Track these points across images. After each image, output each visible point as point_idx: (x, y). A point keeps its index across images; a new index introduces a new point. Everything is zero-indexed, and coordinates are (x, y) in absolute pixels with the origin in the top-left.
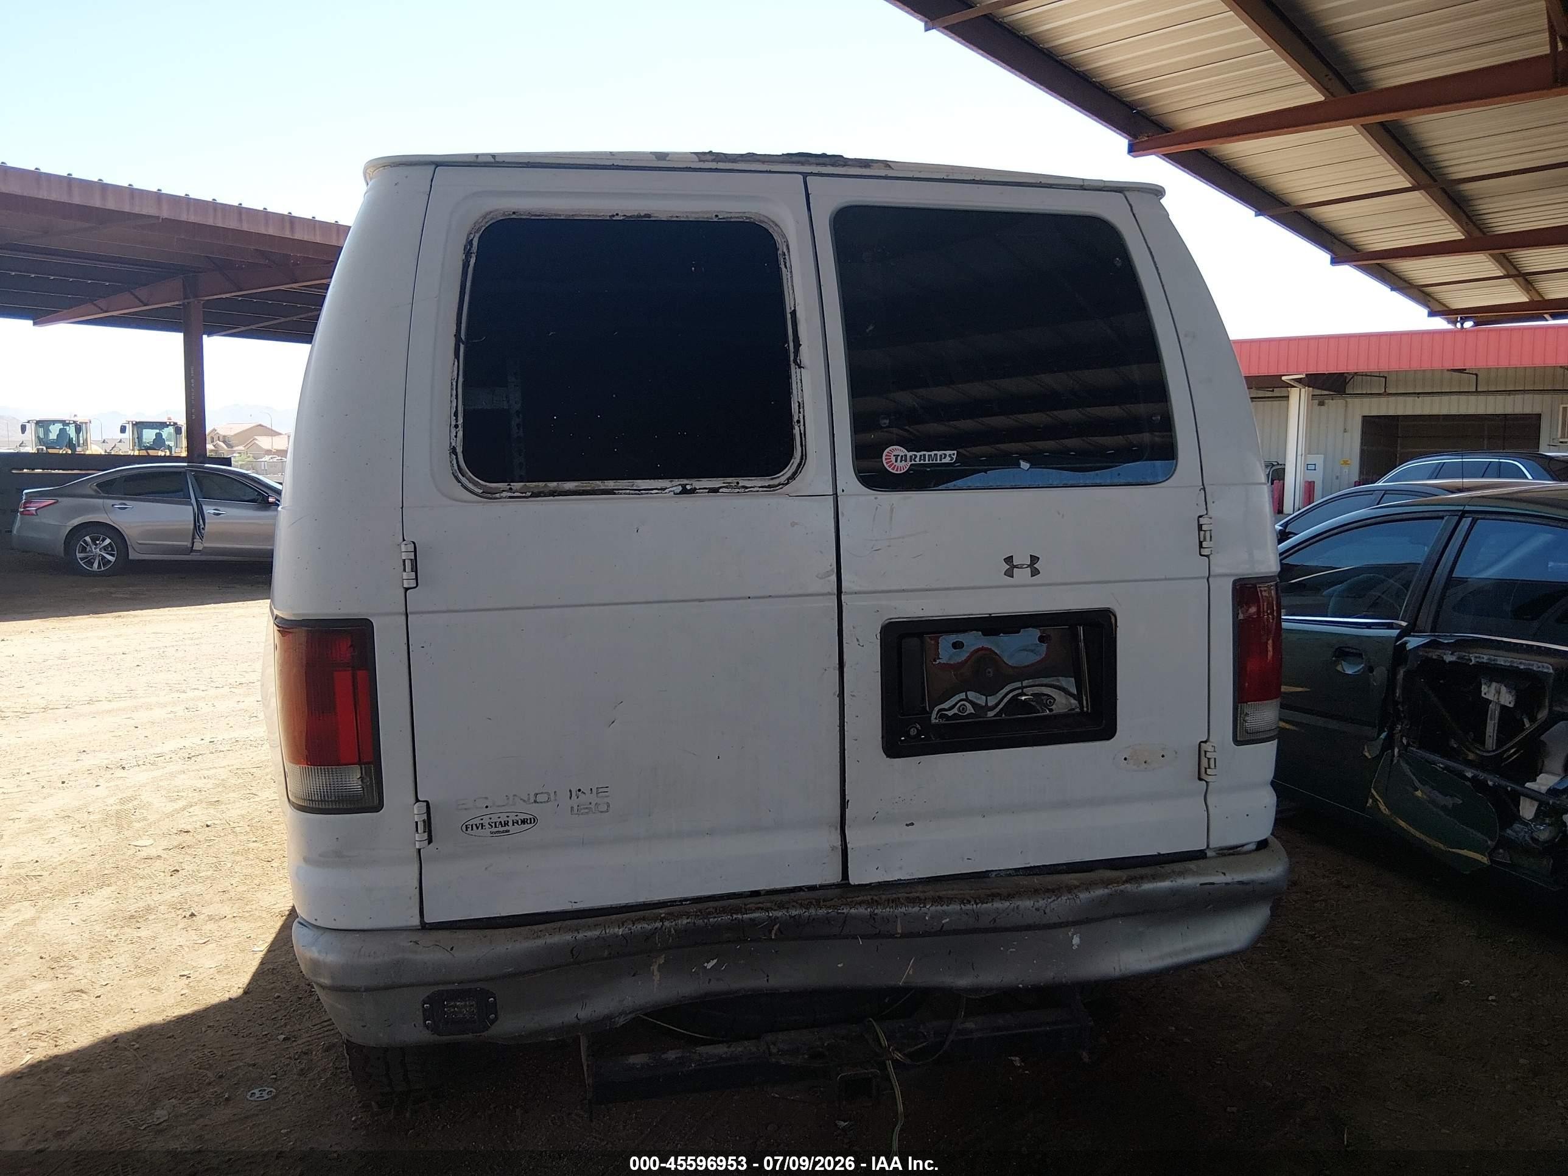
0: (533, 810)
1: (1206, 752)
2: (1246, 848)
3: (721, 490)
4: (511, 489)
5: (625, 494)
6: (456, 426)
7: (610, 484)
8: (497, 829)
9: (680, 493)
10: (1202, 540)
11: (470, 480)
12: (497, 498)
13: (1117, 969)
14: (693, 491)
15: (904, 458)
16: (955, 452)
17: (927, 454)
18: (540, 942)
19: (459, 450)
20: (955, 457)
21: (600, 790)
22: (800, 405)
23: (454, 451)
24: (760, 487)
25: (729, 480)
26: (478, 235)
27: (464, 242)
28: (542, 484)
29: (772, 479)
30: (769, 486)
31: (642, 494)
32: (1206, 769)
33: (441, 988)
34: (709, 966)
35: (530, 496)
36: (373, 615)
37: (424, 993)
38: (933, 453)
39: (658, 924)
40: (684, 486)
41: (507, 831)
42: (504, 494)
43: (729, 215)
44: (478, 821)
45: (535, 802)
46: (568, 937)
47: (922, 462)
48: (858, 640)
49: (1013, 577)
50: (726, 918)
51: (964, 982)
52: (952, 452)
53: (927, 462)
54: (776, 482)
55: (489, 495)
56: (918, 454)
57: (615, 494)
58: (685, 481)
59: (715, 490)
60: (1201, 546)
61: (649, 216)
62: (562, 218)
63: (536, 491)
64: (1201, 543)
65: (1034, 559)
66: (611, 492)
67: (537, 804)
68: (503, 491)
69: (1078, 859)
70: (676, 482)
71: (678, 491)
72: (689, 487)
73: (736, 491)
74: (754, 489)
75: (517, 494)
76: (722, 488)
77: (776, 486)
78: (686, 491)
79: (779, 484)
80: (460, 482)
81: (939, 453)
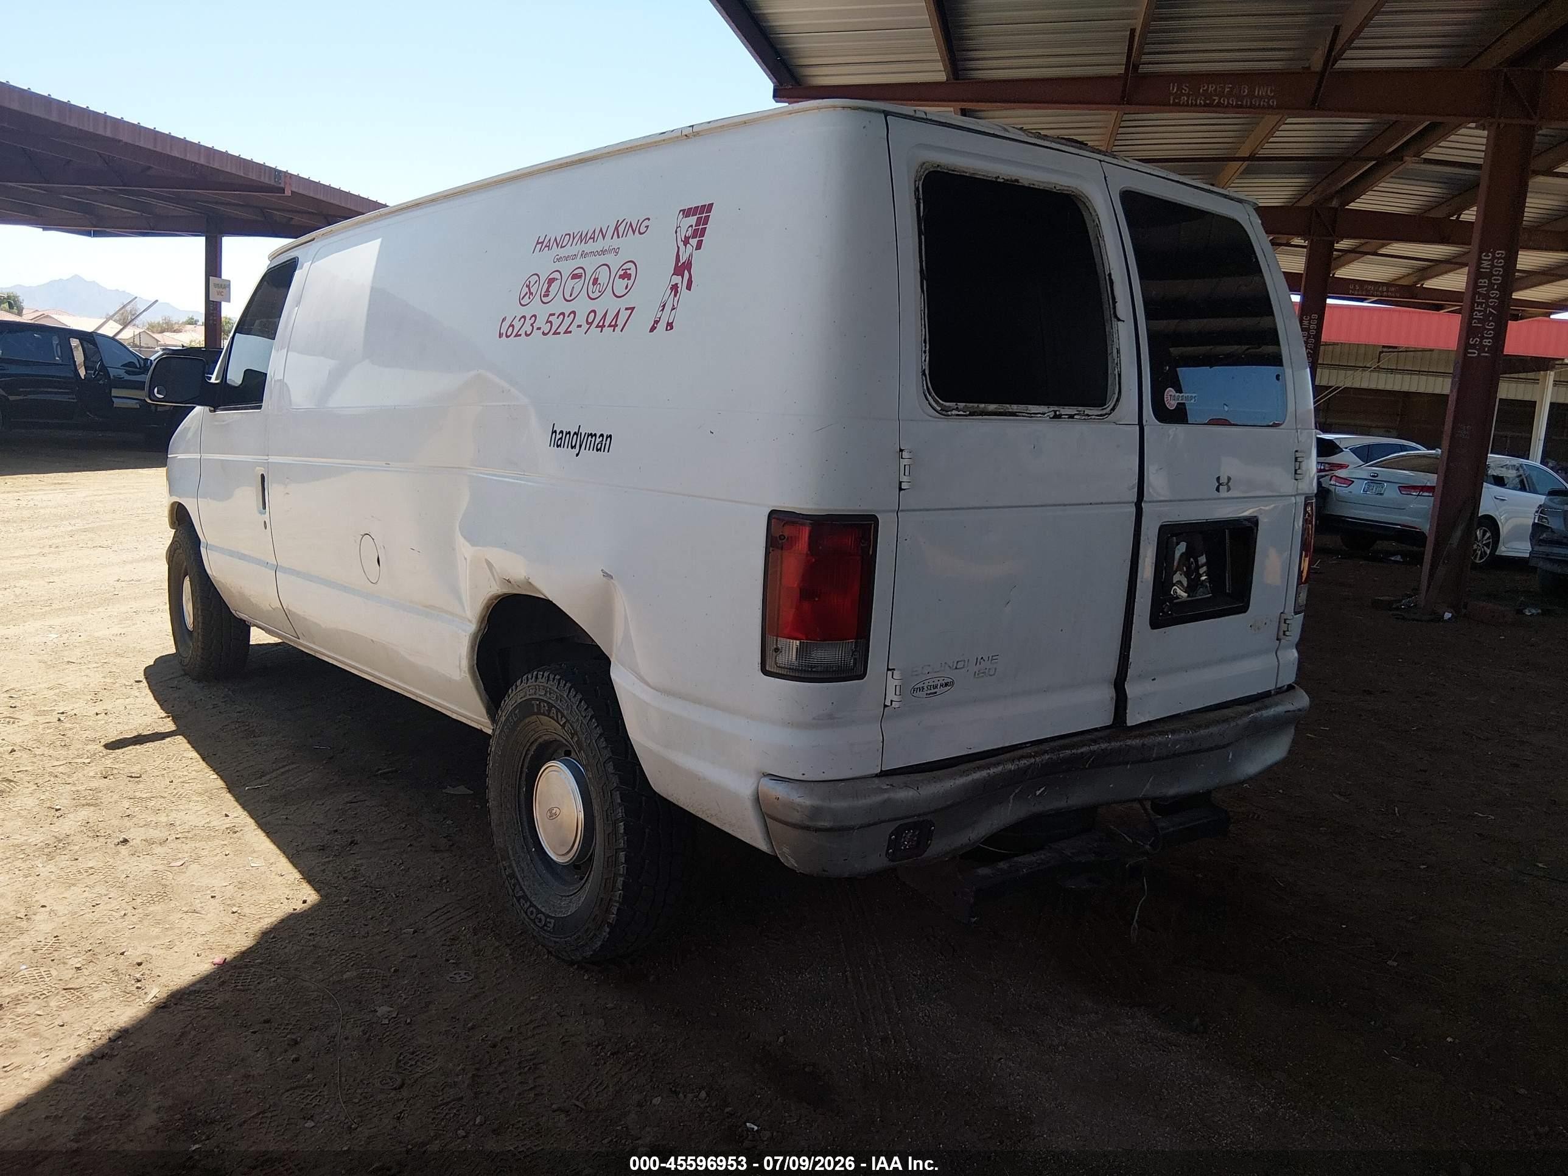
0: (952, 675)
1: (1285, 620)
2: (1285, 688)
3: (1075, 417)
4: (957, 408)
5: (1023, 416)
6: (925, 352)
7: (1015, 408)
8: (931, 691)
9: (1053, 418)
10: (1297, 468)
11: (933, 398)
12: (949, 416)
14: (1059, 417)
15: (1174, 398)
17: (1185, 395)
18: (970, 778)
19: (927, 372)
21: (994, 658)
22: (1118, 352)
23: (924, 373)
24: (1096, 415)
25: (1080, 408)
26: (921, 183)
27: (913, 189)
28: (976, 405)
29: (1102, 410)
30: (1101, 415)
31: (1032, 417)
32: (1284, 632)
33: (902, 822)
34: (1038, 793)
35: (969, 415)
36: (878, 512)
37: (892, 827)
39: (1033, 760)
40: (1055, 412)
41: (936, 693)
42: (954, 412)
43: (1062, 188)
44: (920, 685)
45: (956, 668)
46: (984, 773)
49: (1219, 492)
50: (1068, 752)
51: (1172, 792)
54: (1104, 412)
55: (944, 412)
56: (1180, 396)
57: (1017, 416)
58: (1056, 408)
59: (1071, 417)
60: (1296, 473)
61: (1017, 181)
62: (967, 175)
63: (972, 410)
64: (1296, 470)
66: (1013, 414)
67: (958, 670)
68: (953, 409)
70: (1052, 408)
71: (1051, 416)
72: (1058, 413)
73: (1083, 418)
74: (1093, 417)
75: (961, 413)
76: (1076, 414)
77: (1104, 415)
78: (1057, 417)
79: (1106, 414)
80: (927, 400)
81: (1190, 395)
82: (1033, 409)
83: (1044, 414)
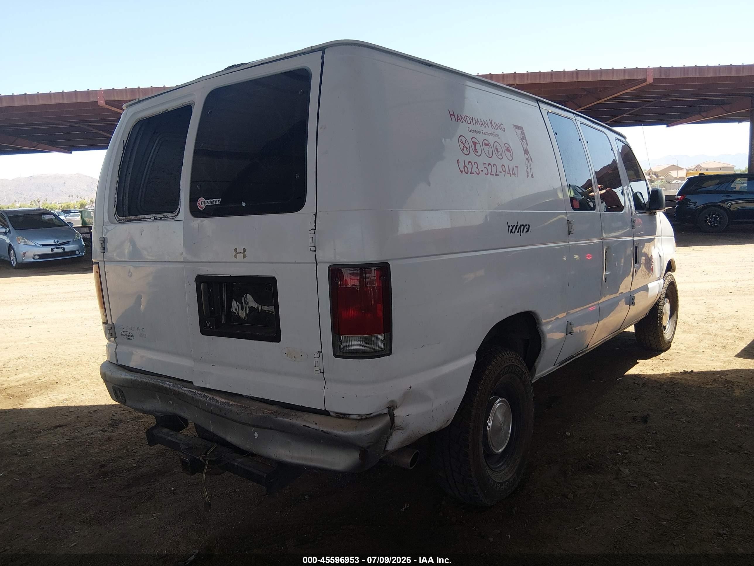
0: (133, 333)
2: (351, 417)
3: (163, 219)
4: (123, 219)
6: (116, 198)
8: (127, 337)
9: (154, 220)
11: (117, 216)
13: (275, 456)
15: (204, 203)
16: (220, 199)
17: (211, 200)
19: (116, 206)
20: (220, 201)
24: (171, 217)
25: (164, 214)
28: (128, 217)
29: (174, 213)
34: (170, 402)
36: (99, 261)
38: (213, 200)
40: (154, 217)
41: (129, 338)
42: (122, 221)
44: (123, 333)
47: (209, 204)
48: (189, 282)
49: (237, 258)
52: (219, 199)
53: (211, 204)
55: (119, 221)
56: (208, 201)
57: (141, 220)
58: (155, 215)
59: (161, 219)
63: (128, 219)
65: (245, 250)
66: (140, 220)
69: (269, 398)
70: (153, 215)
72: (156, 217)
73: (166, 218)
74: (170, 218)
75: (124, 221)
76: (163, 217)
77: (174, 216)
78: (155, 219)
79: (176, 216)
80: (115, 217)
81: (215, 200)
82: (147, 216)
83: (150, 218)
